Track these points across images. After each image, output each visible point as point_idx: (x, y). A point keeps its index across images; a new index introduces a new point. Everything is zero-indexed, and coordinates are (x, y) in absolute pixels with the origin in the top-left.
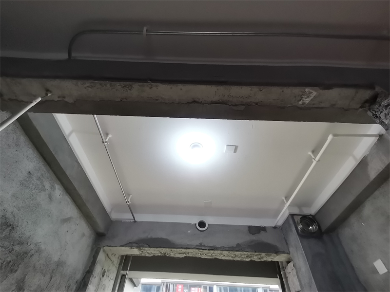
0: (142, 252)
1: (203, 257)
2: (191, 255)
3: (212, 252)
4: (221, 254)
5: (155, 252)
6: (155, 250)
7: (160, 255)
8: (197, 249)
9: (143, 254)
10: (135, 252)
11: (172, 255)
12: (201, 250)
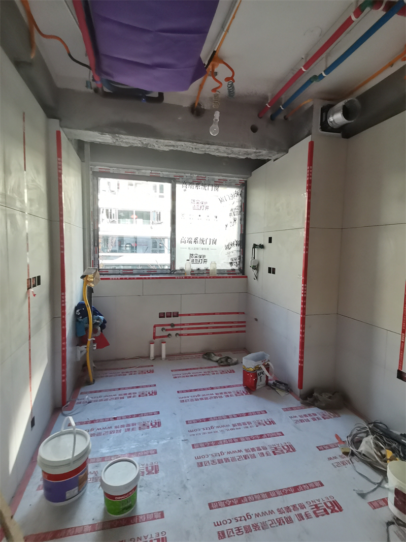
0: (117, 140)
1: (195, 151)
2: (179, 149)
3: (207, 146)
4: (217, 149)
5: (135, 142)
6: (135, 140)
7: (139, 145)
8: (190, 142)
9: (117, 144)
10: (107, 139)
11: (156, 147)
12: (195, 144)
